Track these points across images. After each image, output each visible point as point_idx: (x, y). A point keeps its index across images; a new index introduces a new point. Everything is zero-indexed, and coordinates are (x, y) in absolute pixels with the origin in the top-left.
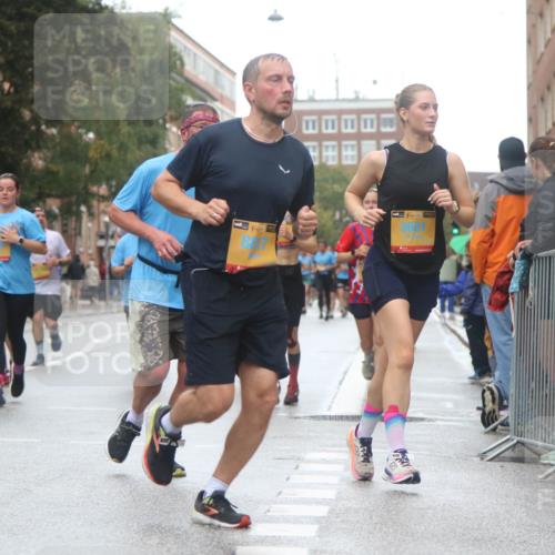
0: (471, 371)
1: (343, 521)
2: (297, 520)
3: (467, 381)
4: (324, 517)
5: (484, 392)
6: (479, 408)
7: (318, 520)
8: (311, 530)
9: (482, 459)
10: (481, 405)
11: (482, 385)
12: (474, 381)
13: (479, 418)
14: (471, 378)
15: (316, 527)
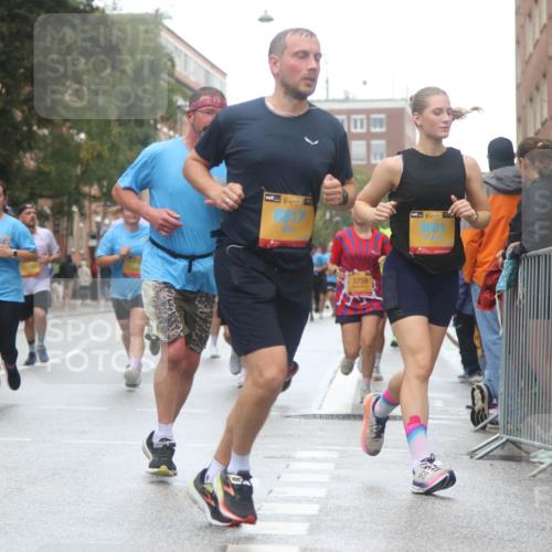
0: (461, 370)
1: (333, 520)
2: (288, 518)
3: (457, 380)
4: (313, 516)
5: (473, 390)
6: (468, 407)
7: (308, 518)
8: (301, 529)
9: (472, 457)
10: (470, 404)
11: (471, 384)
12: (464, 379)
13: (469, 417)
14: (460, 377)
15: (306, 525)
